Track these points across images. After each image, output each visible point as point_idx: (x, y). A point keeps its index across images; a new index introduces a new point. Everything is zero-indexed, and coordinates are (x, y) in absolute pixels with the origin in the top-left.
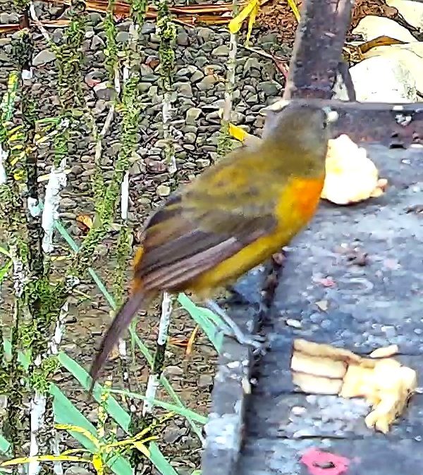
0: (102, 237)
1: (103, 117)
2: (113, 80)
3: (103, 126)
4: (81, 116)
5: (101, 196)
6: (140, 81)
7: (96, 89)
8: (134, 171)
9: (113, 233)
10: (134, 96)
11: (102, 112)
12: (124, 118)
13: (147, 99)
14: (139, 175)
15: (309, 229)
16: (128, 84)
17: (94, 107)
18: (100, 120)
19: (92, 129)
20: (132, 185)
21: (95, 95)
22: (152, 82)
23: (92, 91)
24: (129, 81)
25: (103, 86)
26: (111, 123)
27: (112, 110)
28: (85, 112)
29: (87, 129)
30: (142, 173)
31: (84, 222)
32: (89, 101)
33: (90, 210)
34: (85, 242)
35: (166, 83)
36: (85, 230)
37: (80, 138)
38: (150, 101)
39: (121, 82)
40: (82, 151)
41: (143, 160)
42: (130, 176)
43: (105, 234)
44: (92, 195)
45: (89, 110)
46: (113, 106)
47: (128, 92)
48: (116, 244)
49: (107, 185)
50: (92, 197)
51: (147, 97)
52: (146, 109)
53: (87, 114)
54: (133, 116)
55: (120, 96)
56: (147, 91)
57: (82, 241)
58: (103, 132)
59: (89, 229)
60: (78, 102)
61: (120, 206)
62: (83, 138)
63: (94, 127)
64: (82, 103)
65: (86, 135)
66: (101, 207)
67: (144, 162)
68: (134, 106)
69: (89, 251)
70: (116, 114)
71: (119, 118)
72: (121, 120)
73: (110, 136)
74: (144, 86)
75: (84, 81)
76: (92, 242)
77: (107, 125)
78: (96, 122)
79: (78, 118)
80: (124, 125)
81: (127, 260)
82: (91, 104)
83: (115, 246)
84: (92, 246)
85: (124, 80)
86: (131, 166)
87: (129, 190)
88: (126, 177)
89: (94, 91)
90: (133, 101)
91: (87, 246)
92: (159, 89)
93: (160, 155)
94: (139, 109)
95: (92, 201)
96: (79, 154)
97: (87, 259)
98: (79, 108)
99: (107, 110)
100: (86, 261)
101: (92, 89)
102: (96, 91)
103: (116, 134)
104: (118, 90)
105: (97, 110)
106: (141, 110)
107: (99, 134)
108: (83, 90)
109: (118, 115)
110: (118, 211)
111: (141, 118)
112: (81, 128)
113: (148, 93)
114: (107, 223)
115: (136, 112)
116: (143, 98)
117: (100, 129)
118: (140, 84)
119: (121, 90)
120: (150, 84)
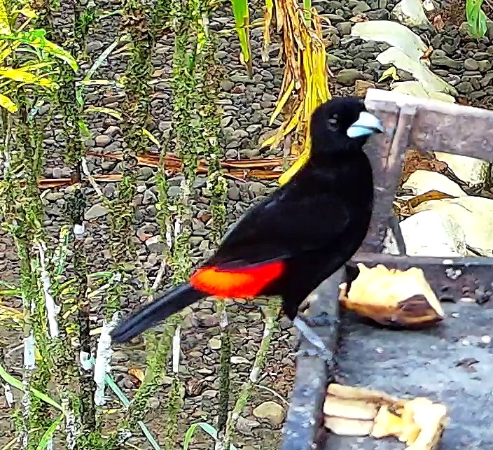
0: (154, 390)
1: (155, 271)
2: (165, 235)
3: (154, 280)
4: (133, 270)
5: (154, 350)
6: (192, 235)
7: (148, 243)
8: (185, 324)
9: (166, 386)
10: (185, 251)
11: (154, 266)
12: (175, 273)
13: (199, 253)
14: (189, 329)
15: (359, 382)
16: (180, 238)
17: (146, 261)
18: (152, 274)
19: (143, 283)
20: (183, 338)
21: (147, 249)
22: (204, 236)
23: (143, 245)
24: (181, 235)
25: (155, 240)
26: (162, 277)
27: (163, 265)
28: (137, 266)
29: (139, 282)
30: (194, 327)
31: (136, 375)
32: (140, 255)
33: (141, 362)
34: (137, 395)
35: (217, 238)
36: (137, 384)
37: (133, 292)
38: (201, 255)
39: (173, 236)
40: (134, 305)
41: (194, 314)
42: (181, 330)
43: (157, 388)
44: (144, 348)
45: (141, 263)
46: (164, 260)
47: (179, 246)
48: (167, 397)
49: (159, 339)
50: (144, 349)
51: (198, 250)
52: (197, 263)
53: (138, 268)
54: (184, 270)
55: (171, 250)
56: (198, 245)
57: (134, 394)
58: (155, 286)
59: (141, 382)
60: (130, 256)
61: (171, 360)
62: (135, 291)
63: (146, 280)
64: (134, 257)
65: (139, 289)
66: (152, 361)
67: (195, 316)
68: (186, 261)
69: (141, 405)
70: (168, 268)
71: (170, 272)
72: (173, 274)
73: (161, 289)
74: (195, 240)
75: (136, 235)
76: (143, 395)
77: (158, 279)
78: (148, 276)
79: (129, 272)
80: (175, 279)
81: (179, 413)
82: (143, 257)
83: (166, 399)
84: (144, 399)
85: (176, 235)
86: (183, 320)
87: (180, 344)
88: (178, 332)
89: (145, 245)
90: (185, 256)
91: (139, 399)
92: (210, 243)
93: (212, 309)
94: (190, 263)
95: (143, 354)
96: (130, 308)
97: (138, 412)
98: (131, 262)
99: (158, 264)
100: (138, 415)
101: (144, 243)
102: (148, 245)
103: (167, 288)
104: (170, 244)
105: (148, 264)
106: (193, 264)
107: (151, 288)
108: (136, 244)
109: (170, 269)
110: (170, 363)
111: (193, 272)
112: (133, 281)
113: (200, 248)
114: (158, 376)
115: (188, 266)
116: (194, 252)
117: (152, 282)
118: (192, 238)
119: (173, 244)
120: (202, 238)
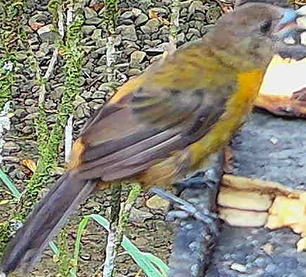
0: (46, 180)
1: (47, 60)
2: (57, 24)
3: (47, 70)
4: (25, 60)
5: (45, 140)
6: (84, 24)
7: (40, 32)
8: (77, 114)
9: (57, 177)
10: (77, 40)
11: (46, 56)
12: (68, 62)
13: (91, 42)
14: (82, 119)
15: (253, 173)
16: (72, 27)
17: (38, 50)
18: (44, 63)
19: (35, 73)
20: (76, 129)
21: (38, 38)
22: (96, 25)
23: (36, 35)
24: (73, 24)
25: (47, 29)
26: (55, 65)
27: (55, 53)
28: (29, 55)
29: (31, 72)
30: (86, 117)
31: (28, 165)
32: (32, 44)
33: (34, 154)
34: (29, 186)
35: (109, 27)
36: (29, 175)
37: (24, 81)
38: (94, 44)
39: (65, 25)
40: (26, 94)
41: (87, 104)
42: (74, 119)
43: (49, 178)
44: (35, 139)
45: (33, 53)
46: (57, 49)
47: (72, 35)
49: (51, 129)
50: (36, 140)
51: (91, 40)
52: (90, 53)
53: (31, 57)
54: (76, 59)
55: (63, 39)
56: (91, 34)
57: (26, 185)
58: (47, 75)
59: (33, 173)
60: (22, 45)
61: (63, 150)
62: (27, 81)
63: (38, 70)
64: (26, 46)
65: (31, 78)
66: (45, 151)
67: (88, 106)
68: (78, 50)
69: (33, 195)
70: (60, 57)
71: (62, 61)
72: (65, 63)
73: (54, 79)
74: (88, 29)
75: (27, 24)
76: (35, 186)
77: (50, 68)
78: (40, 66)
79: (21, 62)
80: (67, 68)
82: (36, 47)
84: (36, 190)
85: (68, 24)
86: (75, 110)
87: (73, 134)
88: (70, 122)
89: (38, 34)
90: (77, 45)
91: (31, 190)
92: (103, 32)
93: (104, 99)
94: (83, 52)
95: (35, 144)
96: (22, 97)
97: (30, 203)
98: (23, 51)
99: (51, 53)
100: (30, 205)
101: (36, 32)
102: (39, 34)
103: (60, 77)
104: (62, 33)
105: (41, 54)
106: (85, 53)
107: (43, 78)
108: (27, 33)
109: (62, 58)
110: (62, 154)
111: (85, 61)
112: (24, 71)
113: (92, 37)
114: (50, 167)
115: (80, 55)
116: (87, 41)
117: (44, 72)
118: (85, 27)
119: (65, 33)
120: (94, 27)
